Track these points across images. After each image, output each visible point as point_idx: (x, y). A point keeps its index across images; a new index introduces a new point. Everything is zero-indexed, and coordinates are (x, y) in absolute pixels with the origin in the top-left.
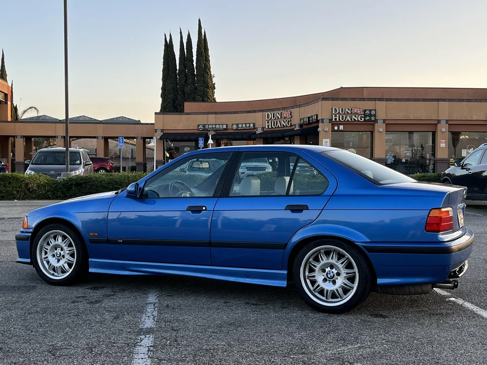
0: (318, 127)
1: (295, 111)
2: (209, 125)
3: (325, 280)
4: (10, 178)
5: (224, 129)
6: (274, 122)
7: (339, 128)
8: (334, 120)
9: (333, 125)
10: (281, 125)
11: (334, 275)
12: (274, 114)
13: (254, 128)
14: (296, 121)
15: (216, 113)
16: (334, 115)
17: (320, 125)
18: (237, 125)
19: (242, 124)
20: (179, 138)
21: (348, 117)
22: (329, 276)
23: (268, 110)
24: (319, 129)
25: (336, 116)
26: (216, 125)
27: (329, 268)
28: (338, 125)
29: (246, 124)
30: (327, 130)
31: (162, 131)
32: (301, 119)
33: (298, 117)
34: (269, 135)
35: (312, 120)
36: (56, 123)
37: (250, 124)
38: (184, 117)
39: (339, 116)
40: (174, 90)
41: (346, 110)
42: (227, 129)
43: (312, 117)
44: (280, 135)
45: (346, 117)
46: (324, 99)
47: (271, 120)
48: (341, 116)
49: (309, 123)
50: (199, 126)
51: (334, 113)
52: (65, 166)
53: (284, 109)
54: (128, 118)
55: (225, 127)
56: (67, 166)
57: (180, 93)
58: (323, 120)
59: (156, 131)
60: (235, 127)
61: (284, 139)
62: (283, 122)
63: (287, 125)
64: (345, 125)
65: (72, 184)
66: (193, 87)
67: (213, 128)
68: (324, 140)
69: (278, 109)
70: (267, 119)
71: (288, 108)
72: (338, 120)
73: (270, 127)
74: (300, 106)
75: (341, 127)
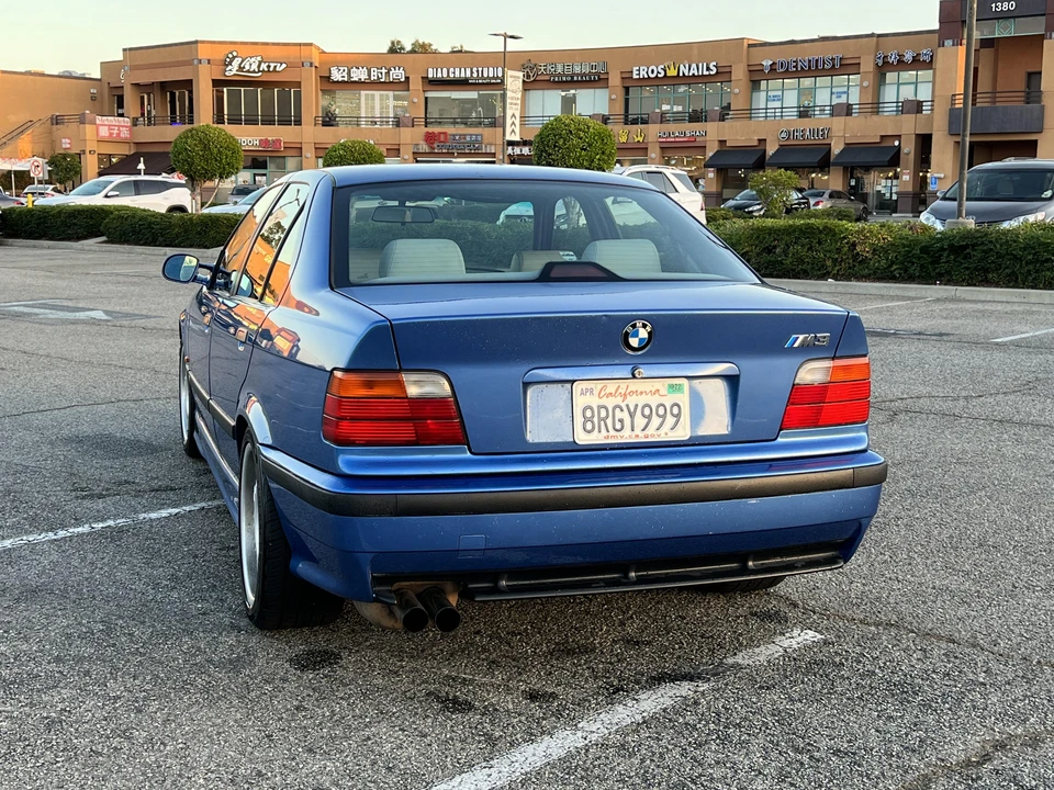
4: (821, 232)
52: (956, 203)
56: (960, 205)
65: (942, 249)
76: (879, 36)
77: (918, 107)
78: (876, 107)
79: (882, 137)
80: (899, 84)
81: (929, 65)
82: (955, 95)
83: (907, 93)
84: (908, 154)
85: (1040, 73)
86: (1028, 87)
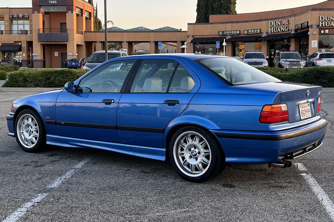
0: (308, 31)
1: (292, 19)
2: (226, 31)
3: (191, 157)
5: (238, 34)
6: (275, 28)
7: (325, 32)
8: (321, 26)
9: (320, 29)
10: (281, 31)
11: (196, 153)
12: (275, 22)
13: (261, 33)
14: (292, 27)
15: (232, 22)
16: (321, 22)
17: (310, 29)
18: (248, 31)
19: (251, 30)
20: (204, 41)
21: (332, 23)
22: (193, 154)
23: (271, 19)
24: (309, 33)
25: (322, 22)
26: (231, 31)
27: (193, 148)
28: (324, 29)
29: (254, 30)
30: (315, 33)
31: (193, 36)
32: (296, 25)
33: (293, 24)
34: (271, 38)
35: (304, 26)
36: (122, 32)
37: (257, 30)
38: (208, 26)
39: (325, 23)
40: (206, 6)
41: (331, 18)
42: (240, 34)
43: (304, 23)
44: (279, 38)
45: (330, 24)
46: (313, 10)
47: (273, 26)
48: (326, 23)
49: (302, 29)
50: (219, 32)
51: (320, 20)
53: (283, 18)
54: (172, 28)
55: (238, 32)
57: (210, 8)
58: (312, 26)
59: (188, 37)
60: (246, 32)
61: (283, 41)
62: (282, 28)
63: (285, 30)
64: (330, 30)
66: (220, 3)
67: (229, 33)
68: (313, 42)
69: (279, 18)
70: (270, 26)
71: (286, 17)
72: (324, 25)
73: (272, 32)
74: (295, 15)
75: (327, 31)
76: (10, 8)
77: (26, 32)
78: (10, 32)
79: (15, 42)
80: (18, 25)
81: (28, 19)
82: (39, 29)
83: (21, 27)
84: (24, 47)
85: (66, 23)
86: (61, 27)
